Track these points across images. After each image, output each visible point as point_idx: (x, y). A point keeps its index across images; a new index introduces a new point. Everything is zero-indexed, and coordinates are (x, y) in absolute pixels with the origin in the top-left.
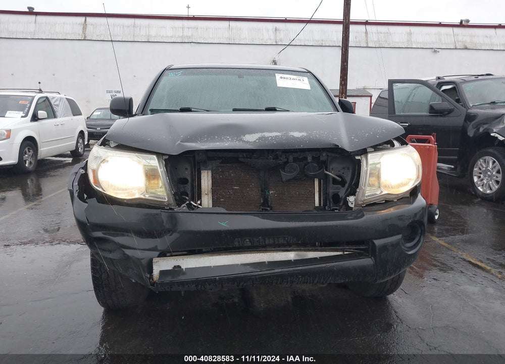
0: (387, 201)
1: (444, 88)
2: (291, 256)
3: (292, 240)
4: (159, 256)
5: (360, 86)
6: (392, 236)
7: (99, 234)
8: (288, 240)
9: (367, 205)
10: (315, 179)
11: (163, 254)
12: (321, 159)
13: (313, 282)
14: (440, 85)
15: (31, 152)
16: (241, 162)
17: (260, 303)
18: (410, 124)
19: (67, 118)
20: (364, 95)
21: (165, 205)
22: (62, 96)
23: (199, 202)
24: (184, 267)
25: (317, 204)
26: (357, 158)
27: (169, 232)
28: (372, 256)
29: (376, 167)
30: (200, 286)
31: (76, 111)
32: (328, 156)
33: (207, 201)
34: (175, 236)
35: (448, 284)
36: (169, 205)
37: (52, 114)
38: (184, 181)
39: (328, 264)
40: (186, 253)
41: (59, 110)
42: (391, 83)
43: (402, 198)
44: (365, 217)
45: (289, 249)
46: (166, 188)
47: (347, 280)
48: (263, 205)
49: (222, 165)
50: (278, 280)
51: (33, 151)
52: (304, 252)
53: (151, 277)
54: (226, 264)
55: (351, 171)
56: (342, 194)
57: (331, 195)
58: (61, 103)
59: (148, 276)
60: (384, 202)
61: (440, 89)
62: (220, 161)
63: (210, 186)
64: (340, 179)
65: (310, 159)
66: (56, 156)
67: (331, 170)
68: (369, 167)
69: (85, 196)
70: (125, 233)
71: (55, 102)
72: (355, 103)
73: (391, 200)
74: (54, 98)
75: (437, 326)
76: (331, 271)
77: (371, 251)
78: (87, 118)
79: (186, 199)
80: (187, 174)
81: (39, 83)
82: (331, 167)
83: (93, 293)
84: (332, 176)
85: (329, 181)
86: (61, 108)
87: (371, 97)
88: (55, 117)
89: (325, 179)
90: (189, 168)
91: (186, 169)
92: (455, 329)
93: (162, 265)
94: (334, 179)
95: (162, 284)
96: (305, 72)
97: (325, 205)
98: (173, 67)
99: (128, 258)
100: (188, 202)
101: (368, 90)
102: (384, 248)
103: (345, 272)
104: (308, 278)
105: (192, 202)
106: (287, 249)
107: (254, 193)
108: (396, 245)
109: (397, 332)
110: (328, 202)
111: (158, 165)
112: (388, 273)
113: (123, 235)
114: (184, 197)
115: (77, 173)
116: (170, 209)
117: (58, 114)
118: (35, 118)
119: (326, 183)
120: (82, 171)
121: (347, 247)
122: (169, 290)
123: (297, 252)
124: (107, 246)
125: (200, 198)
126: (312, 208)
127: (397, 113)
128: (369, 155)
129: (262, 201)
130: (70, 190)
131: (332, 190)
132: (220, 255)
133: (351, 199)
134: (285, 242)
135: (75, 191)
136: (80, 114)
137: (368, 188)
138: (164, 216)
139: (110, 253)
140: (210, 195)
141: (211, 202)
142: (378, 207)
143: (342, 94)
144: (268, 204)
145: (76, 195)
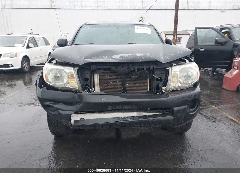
0: (181, 89)
1: (224, 31)
2: (135, 114)
3: (135, 108)
4: (75, 114)
5: (184, 29)
6: (183, 106)
7: (48, 103)
8: (133, 107)
9: (171, 91)
10: (148, 79)
11: (76, 113)
12: (150, 69)
13: (145, 127)
14: (222, 29)
15: (27, 63)
16: (112, 71)
17: (125, 136)
18: (205, 49)
19: (43, 47)
20: (185, 34)
21: (77, 91)
22: (41, 36)
23: (93, 89)
24: (85, 119)
25: (148, 90)
26: (167, 68)
27: (79, 103)
28: (172, 115)
29: (176, 73)
30: (92, 127)
31: (47, 43)
32: (154, 67)
33: (97, 89)
34: (81, 105)
35: (217, 129)
36: (79, 90)
37: (36, 45)
38: (87, 79)
39: (151, 119)
40: (87, 112)
41: (39, 43)
42: (196, 28)
43: (189, 88)
44: (169, 97)
45: (134, 111)
46: (77, 83)
47: (161, 126)
48: (123, 90)
49: (105, 72)
50: (128, 125)
51: (28, 62)
52: (141, 113)
53: (71, 123)
54: (104, 118)
55: (165, 75)
56: (160, 85)
57: (155, 86)
58: (40, 40)
59: (69, 122)
60: (180, 89)
61: (221, 32)
62: (103, 70)
63: (99, 82)
64: (159, 79)
65: (145, 69)
66: (39, 64)
67: (155, 74)
68: (172, 73)
69: (43, 86)
70: (59, 103)
71: (37, 39)
72: (181, 38)
73: (184, 89)
74: (37, 37)
75: (208, 149)
76: (153, 122)
77: (172, 112)
78: (53, 46)
79: (88, 88)
80: (88, 76)
81: (32, 29)
82: (155, 73)
83: (49, 129)
84: (155, 77)
85: (154, 79)
86: (40, 42)
87: (189, 35)
88: (37, 46)
89: (152, 79)
90: (89, 73)
91: (88, 74)
92: (216, 151)
93: (75, 118)
94: (157, 78)
95: (75, 126)
96: (149, 25)
97: (152, 91)
98: (87, 24)
99: (60, 114)
100: (88, 89)
101: (187, 31)
102: (178, 111)
103: (160, 122)
104: (142, 125)
105: (90, 89)
106: (133, 111)
107: (119, 85)
108: (184, 110)
109: (188, 151)
110: (154, 89)
111: (73, 72)
112: (180, 123)
113: (58, 104)
114: (87, 86)
115: (39, 75)
116: (80, 92)
117: (38, 45)
118: (28, 47)
119: (153, 81)
120: (41, 74)
121: (161, 111)
122: (79, 129)
123: (137, 113)
124: (51, 109)
125: (94, 87)
126: (146, 92)
127: (199, 44)
128: (173, 67)
129: (123, 89)
130: (35, 83)
131: (156, 84)
132: (102, 113)
133: (164, 88)
134: (132, 108)
135: (37, 84)
136: (49, 45)
137: (172, 83)
138: (76, 95)
139: (54, 112)
140: (99, 86)
141: (99, 89)
142: (177, 92)
143: (175, 33)
144: (125, 90)
145: (38, 85)
